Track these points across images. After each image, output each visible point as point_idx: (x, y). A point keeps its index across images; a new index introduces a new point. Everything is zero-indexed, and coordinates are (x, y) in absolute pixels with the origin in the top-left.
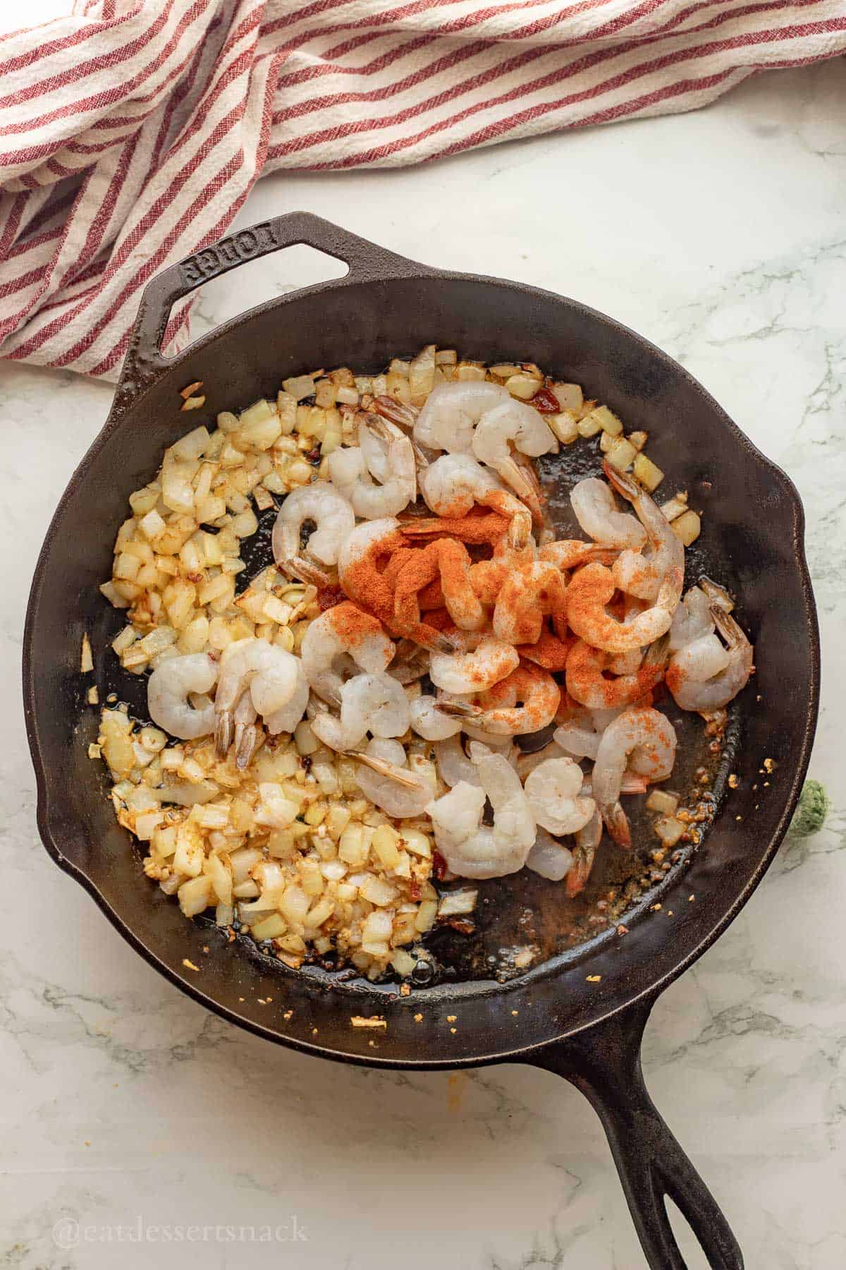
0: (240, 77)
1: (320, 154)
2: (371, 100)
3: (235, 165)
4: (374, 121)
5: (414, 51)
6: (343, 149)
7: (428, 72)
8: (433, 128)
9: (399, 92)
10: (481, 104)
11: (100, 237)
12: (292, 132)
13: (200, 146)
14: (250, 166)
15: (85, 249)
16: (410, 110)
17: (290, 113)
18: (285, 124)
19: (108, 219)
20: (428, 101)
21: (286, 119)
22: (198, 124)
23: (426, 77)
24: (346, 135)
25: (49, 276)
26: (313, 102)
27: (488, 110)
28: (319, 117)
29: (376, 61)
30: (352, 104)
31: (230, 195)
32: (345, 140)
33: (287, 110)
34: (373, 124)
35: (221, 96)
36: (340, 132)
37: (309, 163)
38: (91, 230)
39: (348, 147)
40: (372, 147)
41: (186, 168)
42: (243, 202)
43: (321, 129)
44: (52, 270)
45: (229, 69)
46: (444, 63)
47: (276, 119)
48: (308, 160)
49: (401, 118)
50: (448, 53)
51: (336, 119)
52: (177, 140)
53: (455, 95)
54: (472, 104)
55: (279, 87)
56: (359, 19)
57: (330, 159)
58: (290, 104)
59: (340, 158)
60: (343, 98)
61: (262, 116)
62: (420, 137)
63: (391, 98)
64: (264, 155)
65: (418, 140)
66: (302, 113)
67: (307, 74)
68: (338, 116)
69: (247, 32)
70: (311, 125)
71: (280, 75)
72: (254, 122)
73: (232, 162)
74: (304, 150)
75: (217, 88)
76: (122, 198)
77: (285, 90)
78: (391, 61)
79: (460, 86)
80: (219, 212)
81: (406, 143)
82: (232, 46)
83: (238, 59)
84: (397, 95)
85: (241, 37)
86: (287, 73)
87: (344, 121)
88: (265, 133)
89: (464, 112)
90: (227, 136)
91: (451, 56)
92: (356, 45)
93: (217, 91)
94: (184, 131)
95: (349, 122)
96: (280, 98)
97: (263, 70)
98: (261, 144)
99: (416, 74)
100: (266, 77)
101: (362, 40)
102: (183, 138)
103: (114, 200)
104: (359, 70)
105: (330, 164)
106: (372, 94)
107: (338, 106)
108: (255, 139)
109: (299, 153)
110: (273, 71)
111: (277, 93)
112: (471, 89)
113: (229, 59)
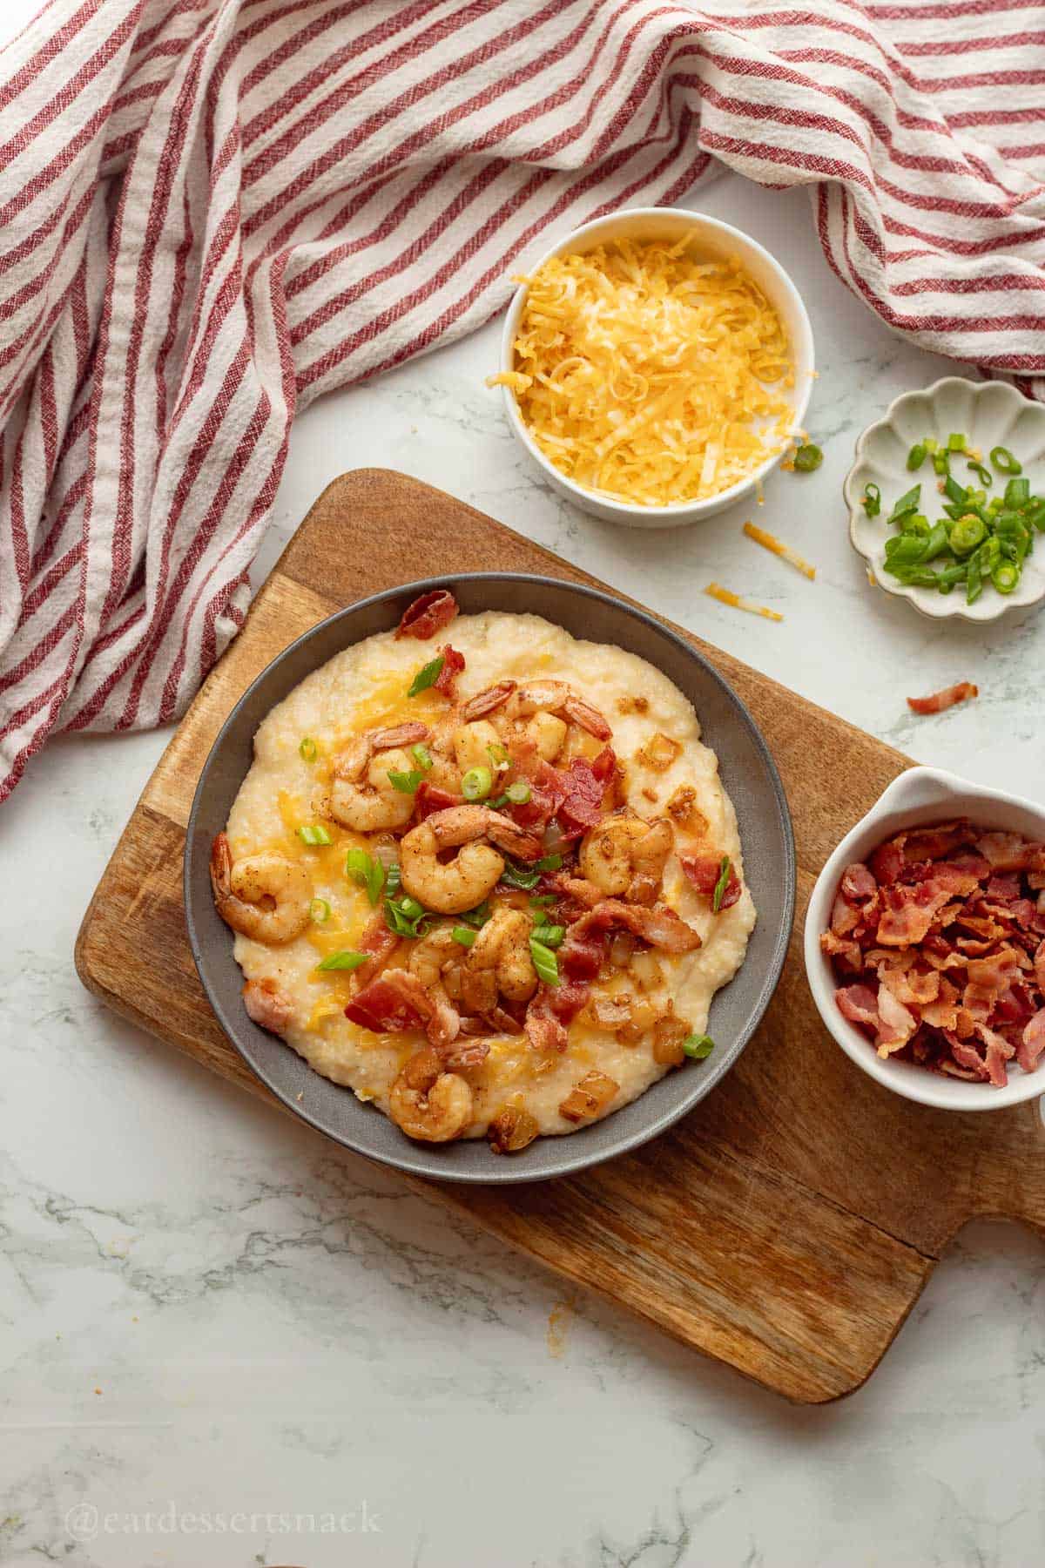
0: (234, 308)
1: (363, 360)
2: (398, 271)
3: (262, 416)
4: (410, 297)
5: (428, 193)
6: (388, 346)
7: (453, 212)
8: (483, 280)
9: (426, 247)
10: (529, 231)
11: (128, 550)
12: (322, 346)
13: (211, 405)
14: (280, 407)
15: (115, 571)
16: (448, 267)
17: (312, 324)
18: (310, 338)
19: (130, 526)
20: (466, 247)
21: (309, 332)
22: (198, 377)
23: (453, 218)
24: (386, 326)
25: (81, 619)
26: (335, 301)
27: (540, 235)
28: (347, 317)
29: (386, 220)
30: (380, 287)
31: (267, 453)
32: (389, 332)
33: (307, 321)
34: (414, 300)
35: (218, 339)
36: (379, 325)
37: (355, 375)
38: (114, 546)
39: (394, 341)
40: (422, 330)
41: (203, 436)
42: (285, 454)
43: (356, 329)
44: (83, 610)
45: (218, 302)
46: (468, 195)
47: (296, 338)
48: (352, 372)
49: (440, 279)
50: (468, 182)
51: (368, 313)
52: (178, 404)
53: (494, 229)
54: (517, 235)
55: (288, 297)
56: (358, 175)
57: (378, 362)
58: (308, 313)
59: (388, 356)
60: (368, 283)
61: (277, 342)
62: (472, 296)
63: (420, 258)
64: (293, 388)
65: (471, 301)
66: (326, 319)
67: (318, 269)
68: (371, 307)
69: (223, 251)
70: (342, 329)
71: (284, 283)
72: (269, 352)
73: (258, 413)
74: (344, 361)
75: (209, 328)
76: (138, 495)
77: (296, 298)
78: (406, 212)
79: (496, 216)
80: (260, 476)
81: (458, 310)
82: (211, 274)
83: (224, 287)
84: (425, 253)
85: (219, 259)
86: (291, 277)
87: (379, 311)
88: (286, 360)
89: (512, 248)
90: (242, 384)
91: (473, 184)
92: (358, 209)
93: (211, 333)
94: (182, 392)
95: (384, 310)
96: (293, 310)
97: (262, 286)
98: (285, 377)
99: (440, 218)
100: (268, 294)
101: (363, 199)
102: (184, 399)
103: (130, 501)
104: (371, 237)
105: (379, 366)
106: (396, 263)
107: (365, 296)
108: (277, 371)
109: (339, 366)
110: (275, 282)
111: (288, 306)
112: (509, 215)
113: (212, 290)
